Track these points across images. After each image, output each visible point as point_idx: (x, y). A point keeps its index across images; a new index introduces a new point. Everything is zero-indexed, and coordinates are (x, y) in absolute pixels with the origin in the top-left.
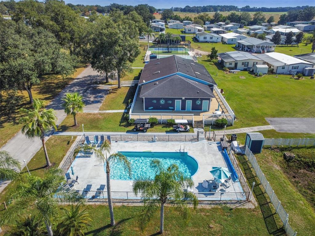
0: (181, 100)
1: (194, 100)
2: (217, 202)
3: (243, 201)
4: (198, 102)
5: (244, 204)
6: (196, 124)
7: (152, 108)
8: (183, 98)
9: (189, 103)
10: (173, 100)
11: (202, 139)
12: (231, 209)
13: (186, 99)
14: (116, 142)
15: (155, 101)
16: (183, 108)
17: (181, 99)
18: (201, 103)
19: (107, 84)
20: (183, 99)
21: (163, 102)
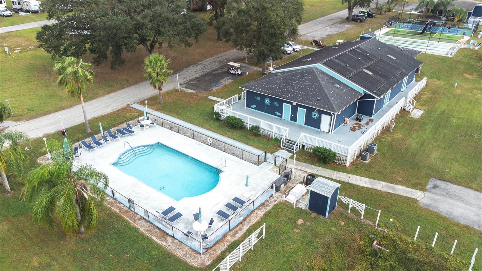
1: (310, 110)
4: (315, 115)
6: (288, 144)
7: (255, 106)
8: (294, 103)
10: (281, 102)
13: (298, 105)
15: (258, 99)
17: (291, 103)
18: (320, 117)
21: (268, 101)
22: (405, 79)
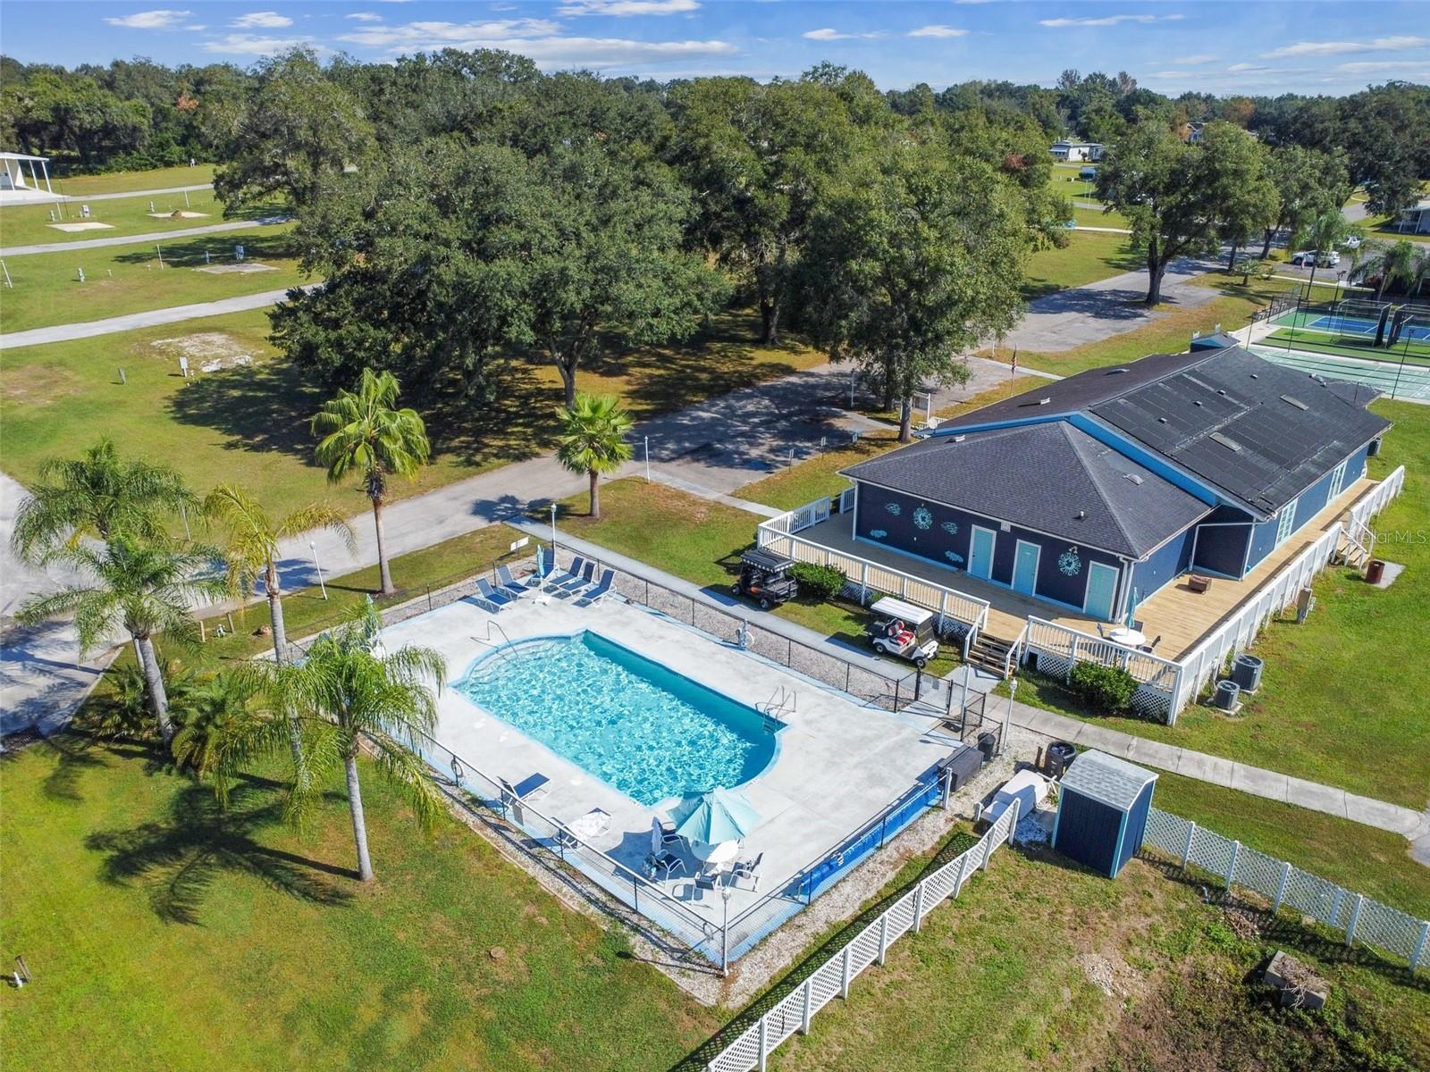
0: (994, 533)
1: (1053, 549)
2: (623, 911)
3: (702, 962)
4: (1069, 564)
5: (691, 973)
6: (987, 650)
7: (884, 534)
8: (1006, 526)
9: (1027, 557)
10: (965, 521)
11: (927, 711)
12: (626, 955)
13: (1017, 533)
14: (627, 602)
15: (895, 509)
16: (1003, 571)
17: (996, 526)
18: (1084, 571)
19: (882, 415)
20: (1003, 528)
21: (923, 519)
22: (1339, 467)
